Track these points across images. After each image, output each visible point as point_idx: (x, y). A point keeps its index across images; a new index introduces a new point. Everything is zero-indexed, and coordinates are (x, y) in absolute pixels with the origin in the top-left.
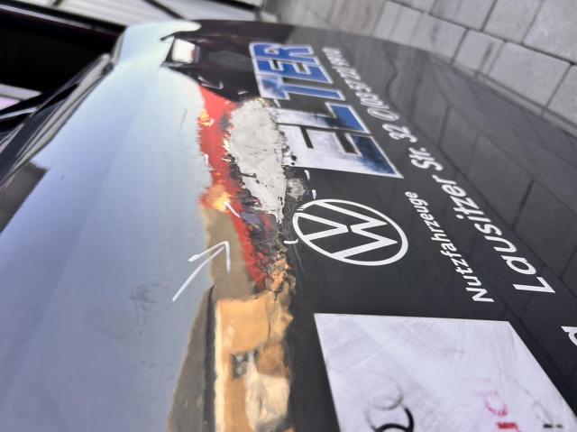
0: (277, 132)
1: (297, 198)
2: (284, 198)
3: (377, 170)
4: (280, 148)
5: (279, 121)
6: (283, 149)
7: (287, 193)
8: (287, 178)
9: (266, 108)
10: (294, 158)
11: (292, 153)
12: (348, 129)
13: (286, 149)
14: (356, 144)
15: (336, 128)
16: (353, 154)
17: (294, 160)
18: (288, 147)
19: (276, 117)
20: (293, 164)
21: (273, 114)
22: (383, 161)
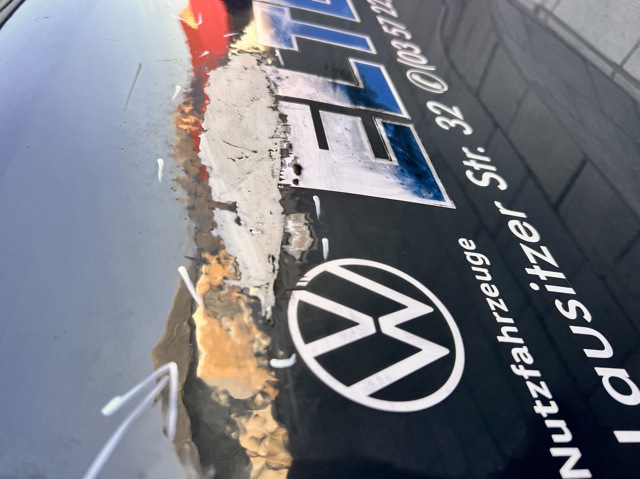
0: (276, 114)
1: (298, 257)
2: (277, 257)
3: (419, 195)
4: (278, 147)
5: (281, 92)
6: (282, 150)
7: (284, 246)
8: (285, 213)
9: (263, 65)
10: (298, 169)
11: (296, 158)
12: (379, 110)
13: (287, 150)
14: (390, 139)
15: (362, 108)
16: (384, 161)
17: (298, 173)
18: (290, 147)
19: (276, 85)
20: (296, 182)
21: (272, 78)
22: (427, 175)
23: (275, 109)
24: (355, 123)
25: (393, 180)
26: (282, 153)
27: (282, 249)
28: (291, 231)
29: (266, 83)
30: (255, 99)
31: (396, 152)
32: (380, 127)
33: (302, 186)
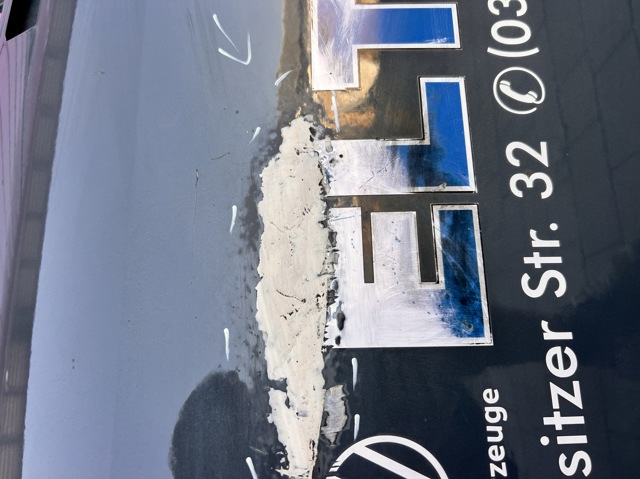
0: (326, 231)
1: (332, 440)
2: (317, 442)
3: (457, 332)
4: (324, 290)
5: (332, 193)
6: (328, 292)
7: (323, 429)
8: (326, 387)
9: (316, 138)
10: (342, 320)
11: (341, 303)
12: (440, 188)
13: (333, 291)
14: (445, 242)
15: (421, 189)
16: (430, 286)
17: (341, 327)
18: (337, 286)
19: (328, 177)
20: (338, 340)
21: (325, 163)
22: (474, 296)
23: (324, 224)
24: (407, 223)
25: (435, 315)
26: (328, 299)
27: (321, 431)
28: (330, 409)
29: (318, 176)
30: (306, 211)
31: (446, 265)
32: (436, 223)
33: (343, 345)
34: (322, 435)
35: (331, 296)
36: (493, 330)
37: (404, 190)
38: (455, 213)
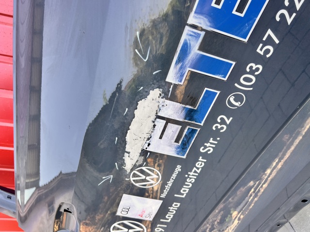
0: (153, 124)
1: (137, 165)
3: (178, 154)
4: (147, 137)
5: (159, 114)
8: (140, 156)
9: (160, 97)
10: (149, 145)
11: (150, 141)
12: (192, 122)
14: (186, 135)
15: (186, 121)
16: (176, 144)
17: (148, 146)
18: (151, 137)
19: (160, 110)
20: (146, 148)
21: (160, 106)
22: (186, 148)
23: (154, 122)
24: (178, 128)
25: (174, 149)
26: (147, 139)
28: (139, 160)
29: (157, 108)
30: (149, 117)
31: (183, 140)
32: (186, 130)
33: (147, 150)
34: (135, 164)
35: (149, 139)
36: (187, 155)
37: (181, 120)
38: (193, 129)
